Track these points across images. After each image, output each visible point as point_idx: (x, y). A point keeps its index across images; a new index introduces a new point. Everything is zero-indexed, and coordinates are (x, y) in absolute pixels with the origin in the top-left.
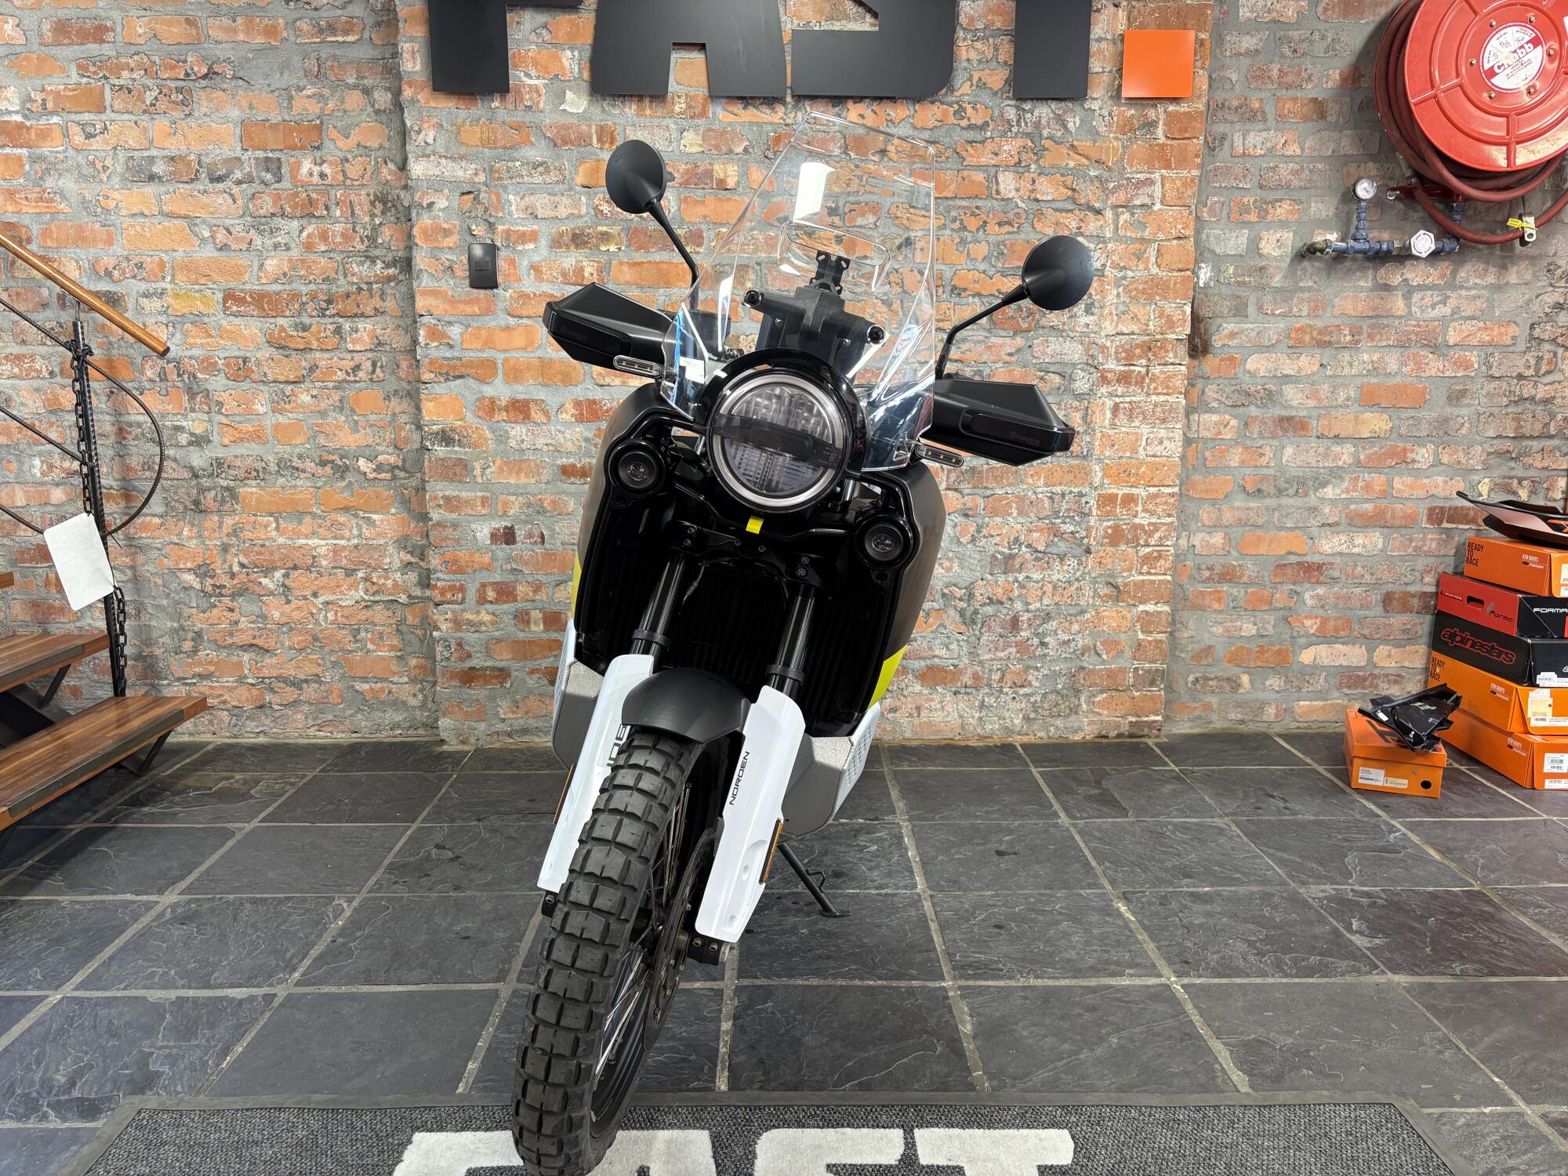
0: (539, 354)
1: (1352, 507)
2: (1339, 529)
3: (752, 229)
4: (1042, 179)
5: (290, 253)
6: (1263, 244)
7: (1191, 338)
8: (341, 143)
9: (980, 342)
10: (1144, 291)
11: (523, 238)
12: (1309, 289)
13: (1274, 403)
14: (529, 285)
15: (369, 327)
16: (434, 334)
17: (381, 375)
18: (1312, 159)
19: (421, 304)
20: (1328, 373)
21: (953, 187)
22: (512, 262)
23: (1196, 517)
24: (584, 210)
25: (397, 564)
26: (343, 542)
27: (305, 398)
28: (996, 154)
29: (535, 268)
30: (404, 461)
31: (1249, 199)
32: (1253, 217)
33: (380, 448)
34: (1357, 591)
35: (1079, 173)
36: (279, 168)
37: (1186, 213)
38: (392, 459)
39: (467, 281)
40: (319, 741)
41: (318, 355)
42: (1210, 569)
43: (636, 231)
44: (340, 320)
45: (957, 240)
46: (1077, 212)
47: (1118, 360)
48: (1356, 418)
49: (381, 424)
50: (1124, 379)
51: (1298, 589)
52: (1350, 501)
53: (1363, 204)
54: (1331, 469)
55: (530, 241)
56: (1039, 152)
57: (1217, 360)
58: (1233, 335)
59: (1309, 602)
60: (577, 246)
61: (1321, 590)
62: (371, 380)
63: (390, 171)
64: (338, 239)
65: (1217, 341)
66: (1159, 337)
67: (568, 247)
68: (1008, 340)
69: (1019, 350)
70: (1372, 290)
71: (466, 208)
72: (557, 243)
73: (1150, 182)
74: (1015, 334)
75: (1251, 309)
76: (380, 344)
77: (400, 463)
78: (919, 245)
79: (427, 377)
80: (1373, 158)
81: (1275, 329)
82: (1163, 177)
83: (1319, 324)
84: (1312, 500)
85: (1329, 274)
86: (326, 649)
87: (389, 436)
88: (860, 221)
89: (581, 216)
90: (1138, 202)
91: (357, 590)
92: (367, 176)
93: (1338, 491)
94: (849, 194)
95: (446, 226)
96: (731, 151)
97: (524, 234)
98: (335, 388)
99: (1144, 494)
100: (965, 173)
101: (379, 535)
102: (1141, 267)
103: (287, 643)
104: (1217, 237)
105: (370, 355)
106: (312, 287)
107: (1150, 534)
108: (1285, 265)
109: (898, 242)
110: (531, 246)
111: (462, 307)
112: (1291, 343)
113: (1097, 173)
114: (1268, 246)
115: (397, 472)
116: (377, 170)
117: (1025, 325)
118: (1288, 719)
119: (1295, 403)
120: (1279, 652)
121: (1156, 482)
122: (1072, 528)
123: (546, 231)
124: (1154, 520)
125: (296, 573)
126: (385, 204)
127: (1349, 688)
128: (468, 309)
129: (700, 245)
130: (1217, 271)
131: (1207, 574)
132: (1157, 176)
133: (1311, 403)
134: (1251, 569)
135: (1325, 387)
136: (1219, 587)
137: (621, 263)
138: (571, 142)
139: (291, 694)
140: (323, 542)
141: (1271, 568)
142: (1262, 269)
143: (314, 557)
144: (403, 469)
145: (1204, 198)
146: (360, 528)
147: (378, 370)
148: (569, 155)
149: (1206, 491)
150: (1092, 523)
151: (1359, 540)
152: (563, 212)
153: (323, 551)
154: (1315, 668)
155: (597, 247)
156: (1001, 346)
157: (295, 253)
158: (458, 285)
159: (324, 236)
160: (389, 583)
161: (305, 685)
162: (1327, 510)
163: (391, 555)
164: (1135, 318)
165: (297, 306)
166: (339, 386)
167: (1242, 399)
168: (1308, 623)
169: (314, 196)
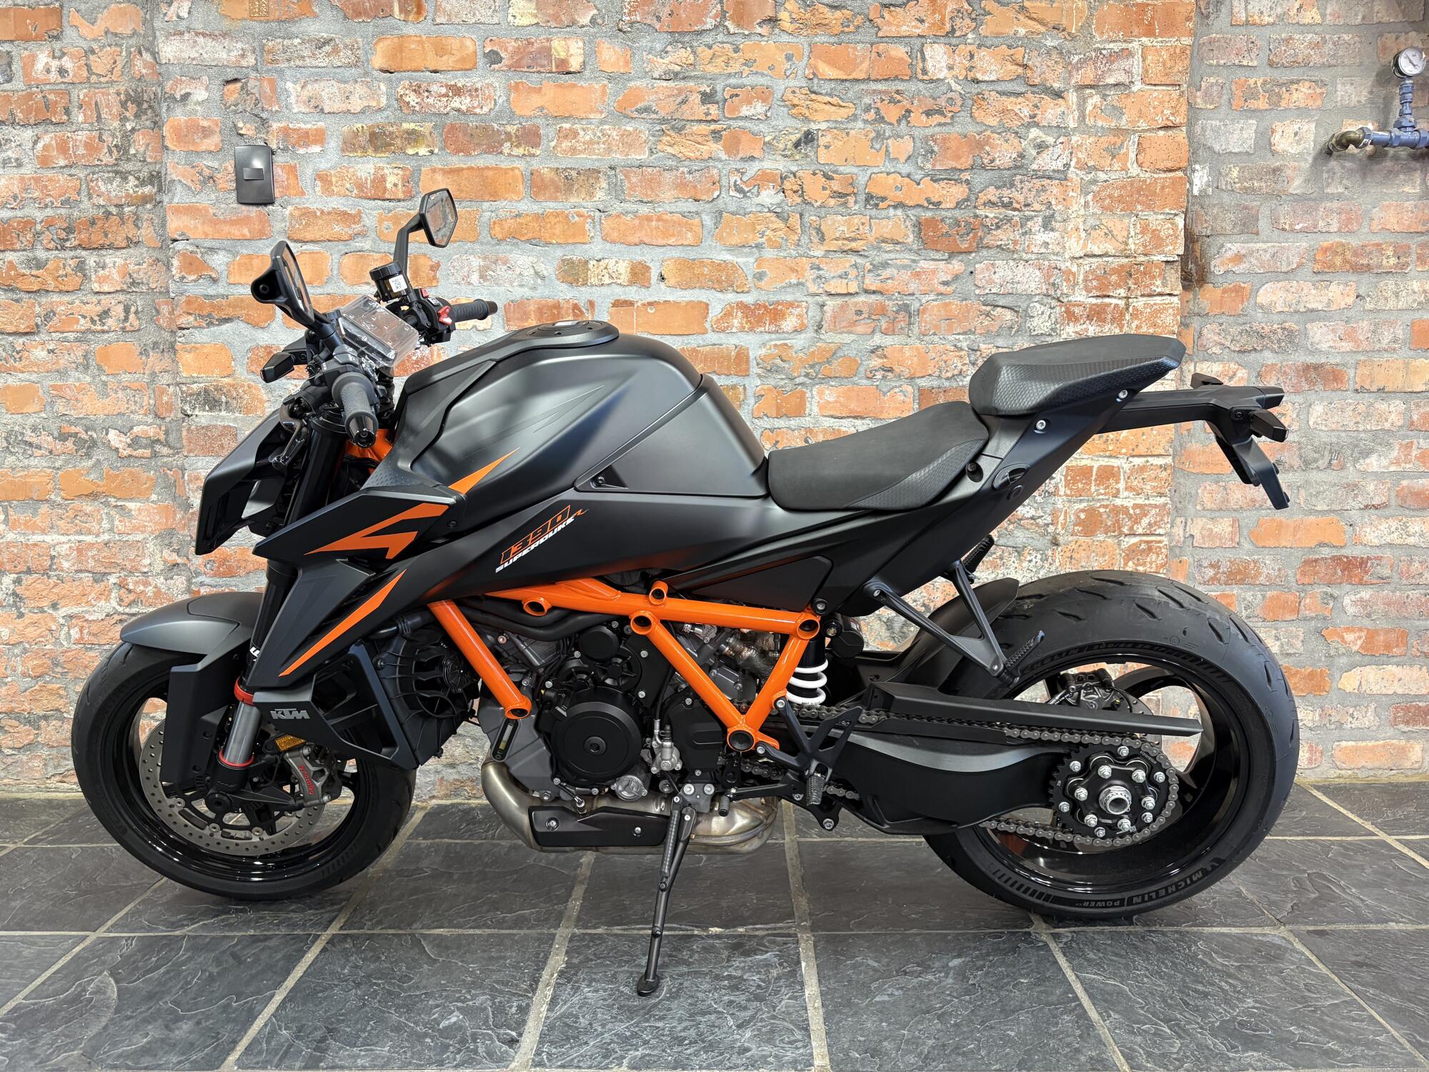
0: (330, 289)
1: (1405, 483)
2: (1387, 512)
3: (602, 122)
4: (983, 52)
5: (23, 170)
6: (1276, 138)
7: (1184, 259)
8: (86, 30)
9: (905, 267)
10: (1120, 199)
11: (307, 138)
12: (1339, 197)
13: (1297, 347)
14: (316, 200)
15: (120, 261)
16: (194, 265)
17: (136, 323)
18: (1336, 28)
19: (175, 224)
20: (1369, 306)
21: (865, 65)
22: (292, 170)
23: (1193, 497)
24: (384, 101)
25: (159, 566)
26: (89, 539)
27: (40, 354)
28: (922, 21)
29: (323, 178)
30: (167, 433)
31: (1256, 80)
32: (1262, 104)
33: (136, 417)
34: (1414, 594)
35: (1029, 42)
36: (10, 64)
37: (1175, 94)
38: (152, 431)
39: (234, 195)
40: (61, 796)
41: (56, 298)
42: (1214, 566)
43: (453, 127)
44: (84, 253)
45: (874, 134)
46: (1029, 95)
47: (1088, 290)
48: (1407, 365)
49: (137, 385)
50: (1096, 314)
51: (1336, 592)
52: (1402, 475)
53: (1409, 82)
54: (1375, 434)
55: (315, 142)
56: (977, 18)
57: (1219, 291)
58: (1239, 258)
59: (1351, 610)
60: (376, 150)
61: (1366, 594)
62: (123, 329)
63: (146, 65)
64: (81, 151)
65: (1217, 267)
66: (1141, 259)
67: (364, 149)
68: (942, 265)
69: (956, 278)
70: (1421, 198)
71: (232, 99)
72: (350, 145)
73: (1128, 54)
74: (952, 255)
75: (1263, 224)
76: (133, 283)
77: (162, 437)
78: (822, 141)
79: (184, 320)
80: (1417, 26)
81: (1296, 248)
82: (1144, 47)
83: (1354, 242)
84: (1351, 474)
85: (1364, 176)
86: (70, 676)
87: (147, 400)
88: (745, 111)
89: (380, 110)
90: (1111, 81)
91: (108, 599)
92: (117, 71)
93: (1385, 462)
94: (729, 75)
95: (205, 123)
96: (573, 23)
97: (307, 133)
98: (77, 340)
99: (1126, 467)
100: (882, 47)
101: (136, 529)
102: (1117, 166)
103: (20, 669)
104: (1216, 131)
105: (121, 297)
106: (49, 212)
107: (1137, 521)
108: (1306, 165)
109: (794, 138)
110: (316, 149)
111: (226, 228)
112: (1318, 267)
113: (1055, 43)
114: (1284, 141)
115: (158, 447)
116: (129, 63)
117: (964, 246)
118: (1325, 765)
119: (1324, 347)
120: (1311, 675)
121: (1142, 450)
122: (1032, 512)
123: (337, 130)
124: (1140, 501)
125: (27, 580)
126: (139, 105)
127: (1407, 723)
128: (236, 232)
129: (536, 145)
130: (1216, 174)
131: (1211, 572)
132: (1135, 45)
133: (1346, 346)
134: (1269, 566)
135: (1365, 324)
136: (1228, 590)
137: (434, 170)
138: (366, 13)
139: (25, 734)
140: (64, 539)
141: (1297, 564)
142: (1274, 171)
143: (53, 558)
144: (167, 444)
145: (1198, 78)
146: (111, 521)
147: (132, 316)
148: (364, 29)
149: (1207, 463)
150: (1059, 505)
151: (1415, 526)
152: (356, 104)
153: (64, 549)
154: (1360, 698)
155: (402, 150)
156: (934, 272)
157: (28, 170)
158: (221, 200)
159: (63, 147)
160: (150, 591)
161: (43, 723)
162: (1371, 487)
163: (152, 555)
164: (1109, 234)
165: (29, 236)
166: (83, 337)
167: (1254, 342)
168: (1349, 637)
169: (52, 97)
